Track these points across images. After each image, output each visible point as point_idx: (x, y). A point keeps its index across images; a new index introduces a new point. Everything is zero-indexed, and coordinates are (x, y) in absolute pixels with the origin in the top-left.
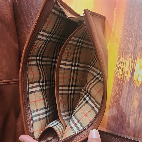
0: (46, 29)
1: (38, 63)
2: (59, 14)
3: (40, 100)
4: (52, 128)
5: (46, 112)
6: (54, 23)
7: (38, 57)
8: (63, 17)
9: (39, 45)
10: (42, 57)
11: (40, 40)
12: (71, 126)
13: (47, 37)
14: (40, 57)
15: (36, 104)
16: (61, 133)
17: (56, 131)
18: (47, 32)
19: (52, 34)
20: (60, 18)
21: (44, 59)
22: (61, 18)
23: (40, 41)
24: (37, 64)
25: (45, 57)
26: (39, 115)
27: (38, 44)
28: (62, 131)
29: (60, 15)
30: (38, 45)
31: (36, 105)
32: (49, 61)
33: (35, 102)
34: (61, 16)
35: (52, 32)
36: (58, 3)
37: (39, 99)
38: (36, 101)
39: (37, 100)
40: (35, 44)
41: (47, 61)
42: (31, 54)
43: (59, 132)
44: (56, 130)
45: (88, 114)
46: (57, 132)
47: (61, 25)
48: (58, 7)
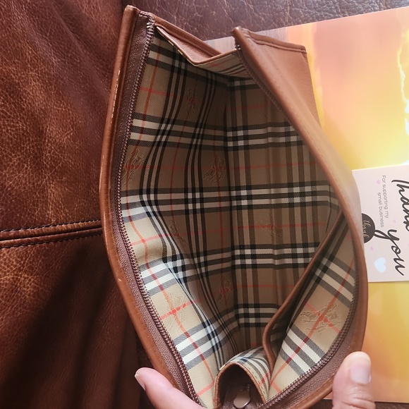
0: (145, 111)
1: (150, 210)
2: (174, 62)
3: (184, 306)
4: (238, 366)
5: (209, 337)
6: (164, 90)
7: (143, 195)
8: (186, 71)
9: (139, 158)
10: (156, 192)
11: (137, 145)
12: (287, 359)
13: (157, 133)
14: (148, 193)
15: (177, 319)
16: (263, 381)
17: (250, 376)
18: (152, 119)
19: (167, 123)
20: (179, 73)
21: (161, 197)
22: (182, 72)
23: (139, 149)
24: (148, 213)
25: (164, 191)
26: (195, 346)
27: (136, 158)
28: (267, 375)
29: (177, 64)
30: (137, 161)
31: (179, 323)
32: (178, 202)
33: (172, 316)
34: (180, 69)
35: (167, 117)
36: (161, 30)
37: (181, 304)
38: (174, 312)
39: (177, 307)
40: (128, 159)
41: (171, 202)
42: (124, 189)
43: (258, 376)
44: (248, 373)
45: (328, 313)
46: (252, 378)
47: (186, 93)
48: (163, 45)
